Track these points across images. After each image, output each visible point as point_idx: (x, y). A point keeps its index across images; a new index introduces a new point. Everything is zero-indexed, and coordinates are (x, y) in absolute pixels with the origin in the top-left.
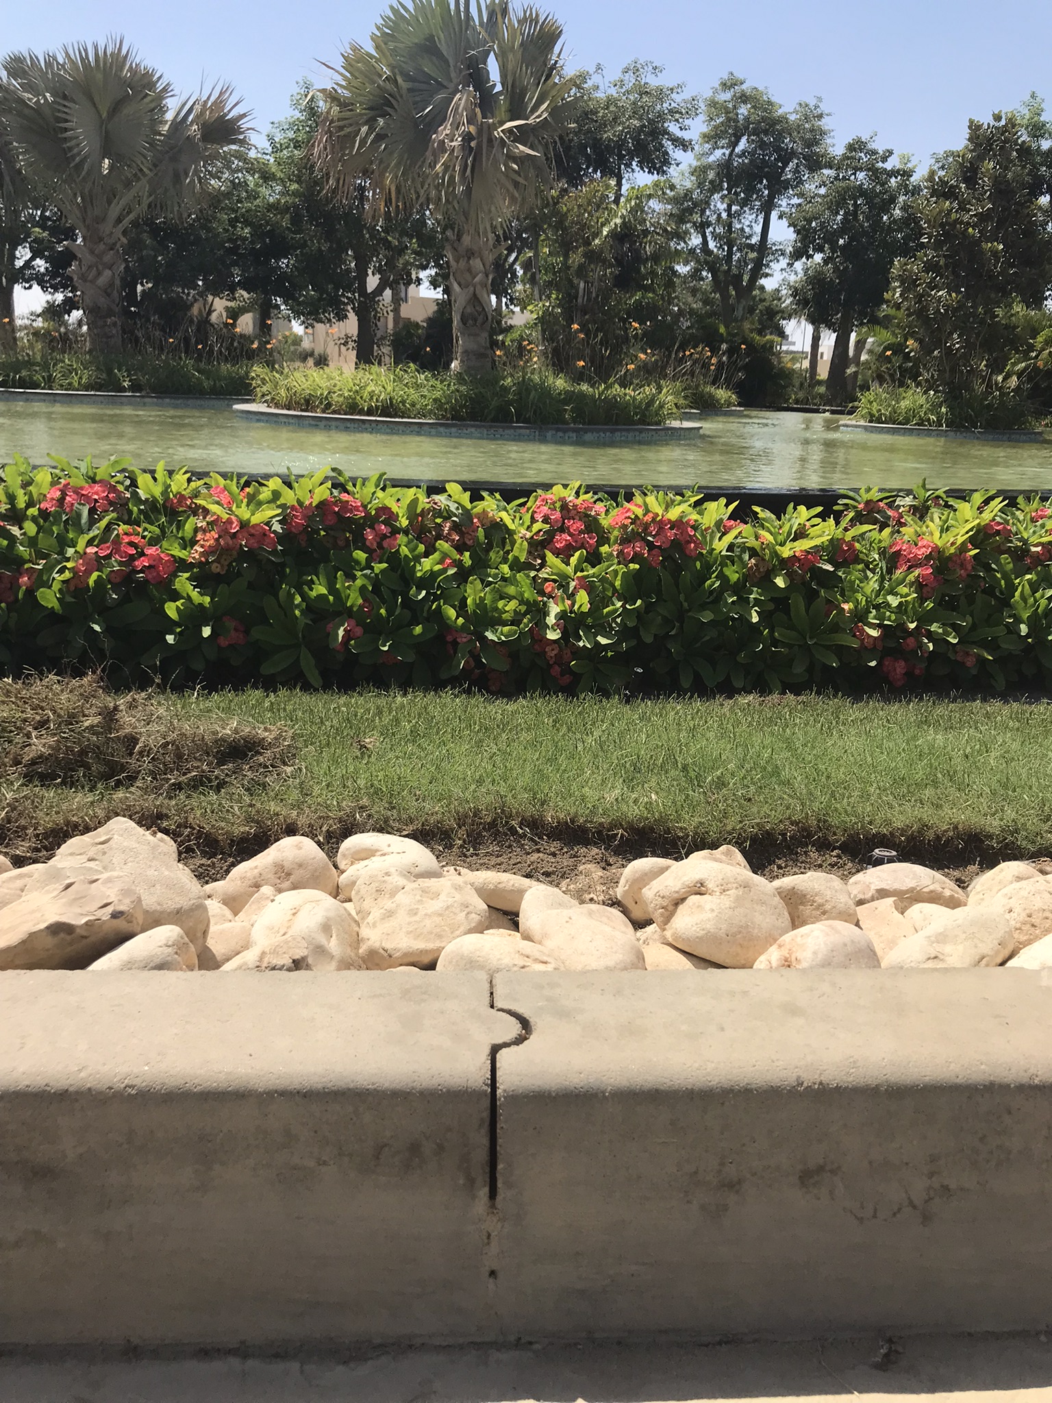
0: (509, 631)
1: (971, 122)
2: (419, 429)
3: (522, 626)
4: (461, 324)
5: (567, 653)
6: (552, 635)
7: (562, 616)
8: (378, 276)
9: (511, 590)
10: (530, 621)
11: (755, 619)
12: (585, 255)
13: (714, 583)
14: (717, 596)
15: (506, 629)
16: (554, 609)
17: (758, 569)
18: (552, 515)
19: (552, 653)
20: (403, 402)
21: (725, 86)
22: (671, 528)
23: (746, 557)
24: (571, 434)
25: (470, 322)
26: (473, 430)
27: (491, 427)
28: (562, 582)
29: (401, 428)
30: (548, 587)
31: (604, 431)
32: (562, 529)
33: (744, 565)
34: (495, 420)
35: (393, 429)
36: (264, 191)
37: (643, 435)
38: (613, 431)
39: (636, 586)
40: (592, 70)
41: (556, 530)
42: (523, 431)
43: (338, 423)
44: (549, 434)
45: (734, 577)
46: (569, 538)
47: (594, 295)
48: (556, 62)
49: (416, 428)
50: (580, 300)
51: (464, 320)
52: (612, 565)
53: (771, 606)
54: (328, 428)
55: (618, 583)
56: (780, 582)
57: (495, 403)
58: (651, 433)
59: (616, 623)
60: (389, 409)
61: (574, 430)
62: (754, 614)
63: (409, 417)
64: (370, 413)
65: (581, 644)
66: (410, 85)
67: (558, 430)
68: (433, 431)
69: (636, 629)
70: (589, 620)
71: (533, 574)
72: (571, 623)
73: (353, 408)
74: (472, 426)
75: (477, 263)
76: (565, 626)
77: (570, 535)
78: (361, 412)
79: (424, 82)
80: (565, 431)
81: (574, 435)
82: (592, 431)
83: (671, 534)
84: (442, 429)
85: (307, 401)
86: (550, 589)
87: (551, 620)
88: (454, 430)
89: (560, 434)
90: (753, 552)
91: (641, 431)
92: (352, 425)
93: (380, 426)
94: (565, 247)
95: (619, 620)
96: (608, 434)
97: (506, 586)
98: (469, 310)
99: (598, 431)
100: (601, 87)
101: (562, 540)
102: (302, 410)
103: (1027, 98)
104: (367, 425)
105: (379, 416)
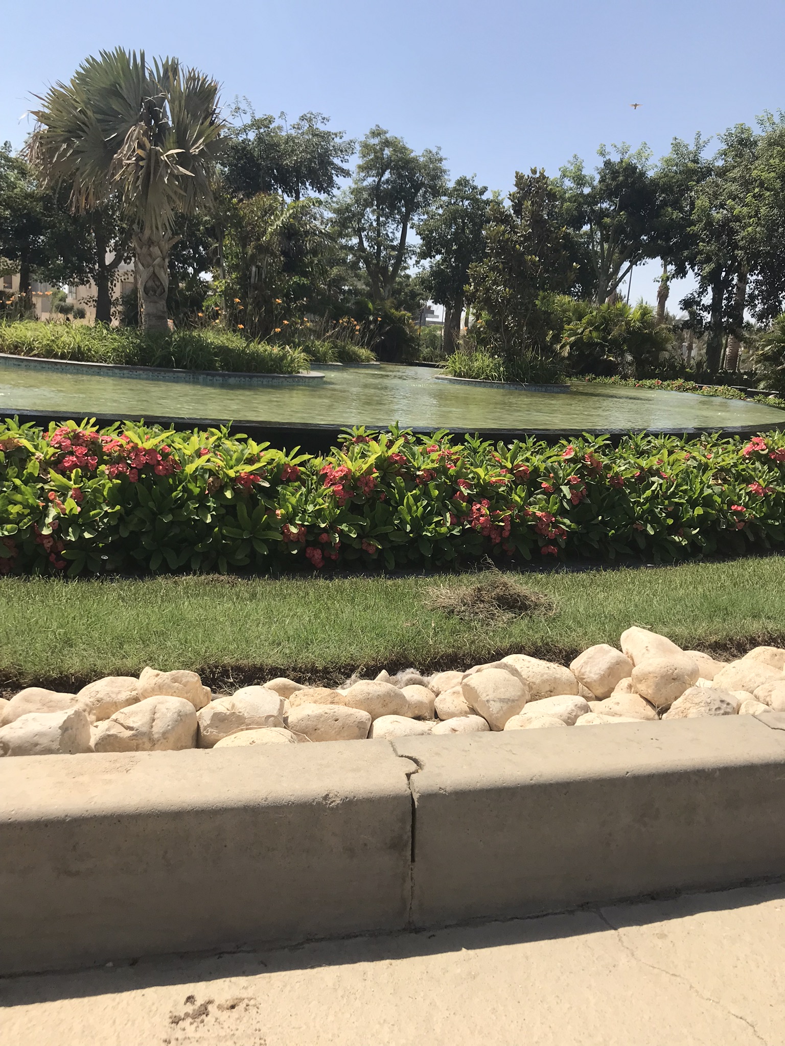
0: (12, 528)
1: (517, 173)
2: (99, 371)
3: (21, 524)
4: (145, 295)
5: (60, 545)
6: (46, 532)
7: (57, 518)
8: (114, 253)
9: (18, 497)
10: (30, 520)
11: (209, 520)
12: (256, 248)
13: (178, 494)
14: (181, 504)
15: (9, 526)
16: (53, 512)
17: (214, 485)
18: (64, 442)
19: (48, 545)
20: (89, 350)
21: (375, 134)
22: (144, 455)
23: (207, 476)
24: (218, 378)
25: (151, 292)
26: (141, 372)
27: (156, 371)
28: (63, 492)
29: (85, 369)
30: (51, 495)
31: (245, 377)
32: (72, 453)
33: (205, 482)
34: (159, 365)
35: (78, 370)
36: (22, 183)
37: (275, 381)
38: (251, 377)
39: (119, 495)
40: (276, 115)
41: (67, 454)
42: (180, 375)
43: (36, 364)
44: (201, 378)
45: (197, 491)
46: (75, 459)
47: (263, 277)
48: (215, 109)
49: (96, 369)
50: (252, 280)
51: (146, 291)
52: (101, 480)
53: (223, 511)
54: (28, 368)
55: (105, 493)
56: (228, 494)
57: (159, 353)
58: (281, 380)
59: (103, 523)
60: (78, 354)
61: (223, 376)
62: (209, 516)
63: (93, 362)
64: (63, 356)
65: (68, 538)
66: (99, 116)
67: (208, 375)
68: (110, 372)
69: (117, 526)
70: (80, 520)
71: (40, 485)
72: (62, 523)
73: (50, 353)
74: (141, 369)
75: (156, 250)
76: (59, 525)
77: (77, 457)
78: (56, 356)
79: (112, 116)
80: (213, 376)
81: (221, 379)
82: (235, 376)
83: (143, 459)
84: (117, 371)
85: (16, 347)
86: (53, 497)
87: (49, 520)
88: (125, 372)
89: (209, 378)
90: (212, 473)
91: (273, 378)
92: (47, 366)
93: (69, 367)
94: (244, 240)
95: (105, 520)
96: (247, 379)
97: (14, 494)
98: (150, 283)
99: (240, 377)
100: (285, 128)
101: (69, 461)
102: (11, 353)
103: (572, 159)
104: (59, 366)
105: (69, 360)
